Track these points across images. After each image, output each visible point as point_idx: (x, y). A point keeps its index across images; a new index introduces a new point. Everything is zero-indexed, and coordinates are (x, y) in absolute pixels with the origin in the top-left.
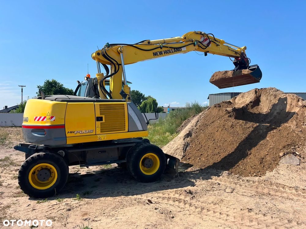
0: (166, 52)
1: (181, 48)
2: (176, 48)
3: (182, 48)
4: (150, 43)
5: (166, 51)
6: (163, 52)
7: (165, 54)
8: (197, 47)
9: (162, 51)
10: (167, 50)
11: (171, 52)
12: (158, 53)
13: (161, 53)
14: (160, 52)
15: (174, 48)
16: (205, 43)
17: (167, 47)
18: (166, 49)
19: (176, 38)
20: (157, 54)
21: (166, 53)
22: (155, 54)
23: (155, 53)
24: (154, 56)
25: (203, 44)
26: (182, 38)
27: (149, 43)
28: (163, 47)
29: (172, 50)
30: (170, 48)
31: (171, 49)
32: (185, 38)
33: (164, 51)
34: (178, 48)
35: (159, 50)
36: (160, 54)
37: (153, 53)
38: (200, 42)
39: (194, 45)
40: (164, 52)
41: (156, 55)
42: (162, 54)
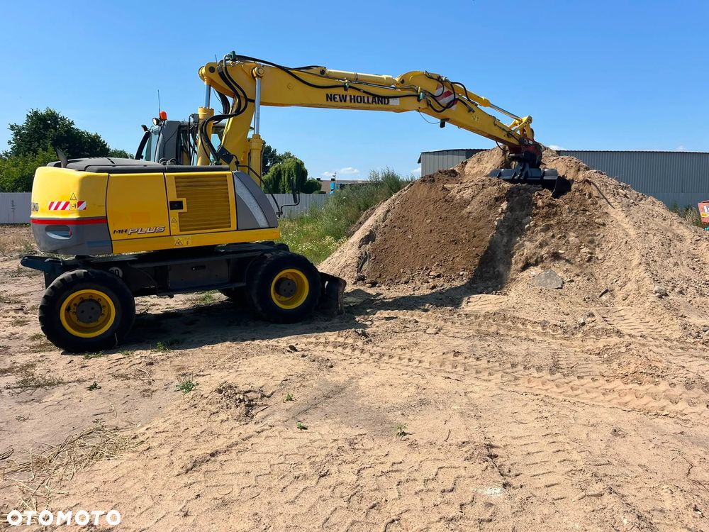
0: (354, 99)
1: (388, 98)
2: (379, 97)
3: (391, 100)
4: (325, 75)
5: (354, 96)
6: (348, 98)
7: (351, 102)
8: (423, 105)
9: (346, 96)
10: (358, 97)
11: (366, 101)
12: (338, 97)
13: (343, 99)
14: (343, 96)
15: (374, 96)
16: (445, 101)
17: (359, 90)
18: (356, 93)
19: (384, 76)
20: (334, 98)
21: (354, 102)
22: (330, 98)
23: (331, 95)
24: (327, 100)
25: (439, 101)
26: (397, 79)
27: (323, 72)
28: (350, 87)
29: (368, 97)
30: (365, 92)
31: (366, 96)
32: (403, 82)
33: (351, 96)
34: (382, 97)
35: (341, 91)
36: (341, 101)
37: (327, 95)
38: (433, 97)
39: (419, 100)
40: (351, 99)
41: (331, 101)
42: (345, 101)
